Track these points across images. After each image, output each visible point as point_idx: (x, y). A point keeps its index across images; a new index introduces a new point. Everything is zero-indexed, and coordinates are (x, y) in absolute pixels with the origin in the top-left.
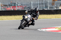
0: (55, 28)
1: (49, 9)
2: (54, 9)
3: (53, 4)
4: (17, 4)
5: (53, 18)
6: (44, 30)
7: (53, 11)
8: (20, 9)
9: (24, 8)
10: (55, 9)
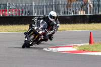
0: (71, 46)
1: (61, 15)
2: (70, 15)
3: (68, 6)
4: (9, 6)
5: (69, 29)
6: (54, 50)
7: (69, 18)
8: (14, 13)
9: (21, 12)
10: (73, 15)
